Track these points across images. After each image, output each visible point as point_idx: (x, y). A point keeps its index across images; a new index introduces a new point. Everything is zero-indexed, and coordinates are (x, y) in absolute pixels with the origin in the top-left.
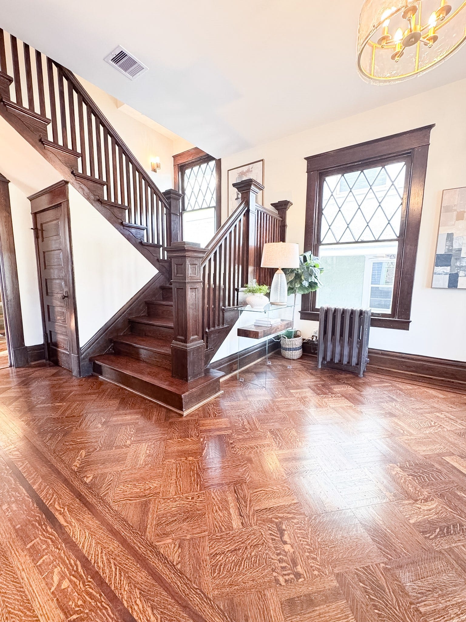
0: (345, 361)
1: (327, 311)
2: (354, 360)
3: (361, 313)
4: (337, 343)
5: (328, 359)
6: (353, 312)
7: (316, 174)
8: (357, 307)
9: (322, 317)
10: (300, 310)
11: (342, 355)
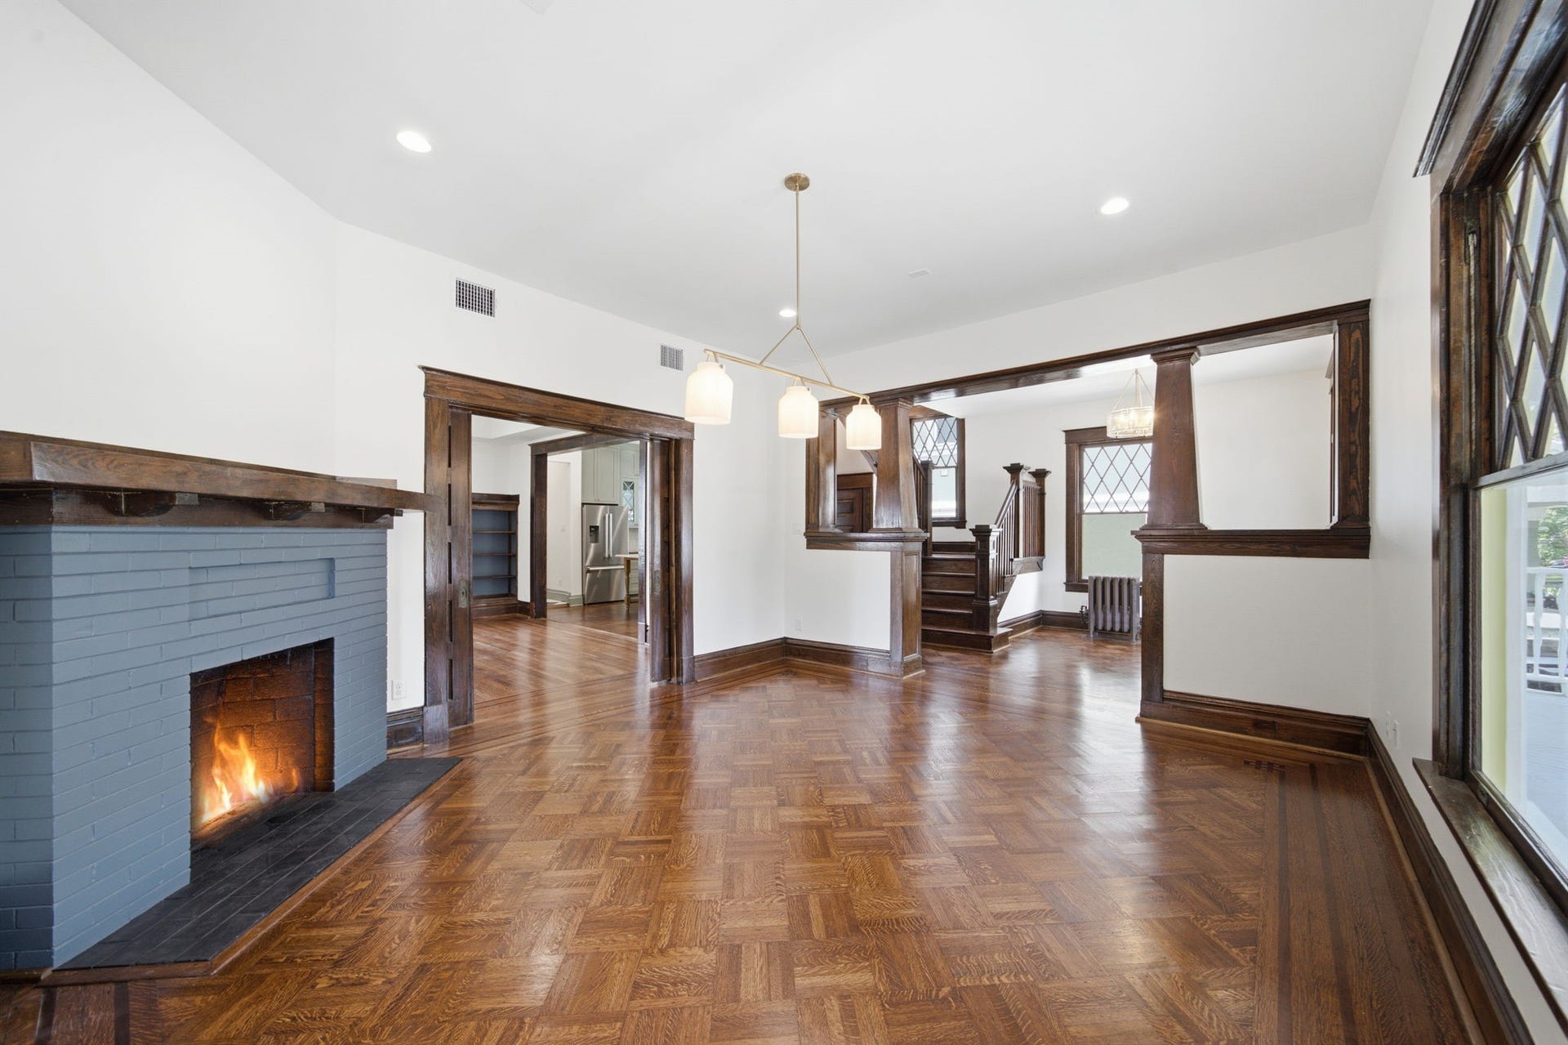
0: (1117, 628)
1: (1096, 580)
2: (1126, 627)
3: (1129, 581)
4: (1108, 612)
5: (1100, 627)
6: (1121, 580)
7: (1075, 446)
8: (1125, 575)
9: (1091, 588)
10: (1065, 581)
11: (1113, 622)
